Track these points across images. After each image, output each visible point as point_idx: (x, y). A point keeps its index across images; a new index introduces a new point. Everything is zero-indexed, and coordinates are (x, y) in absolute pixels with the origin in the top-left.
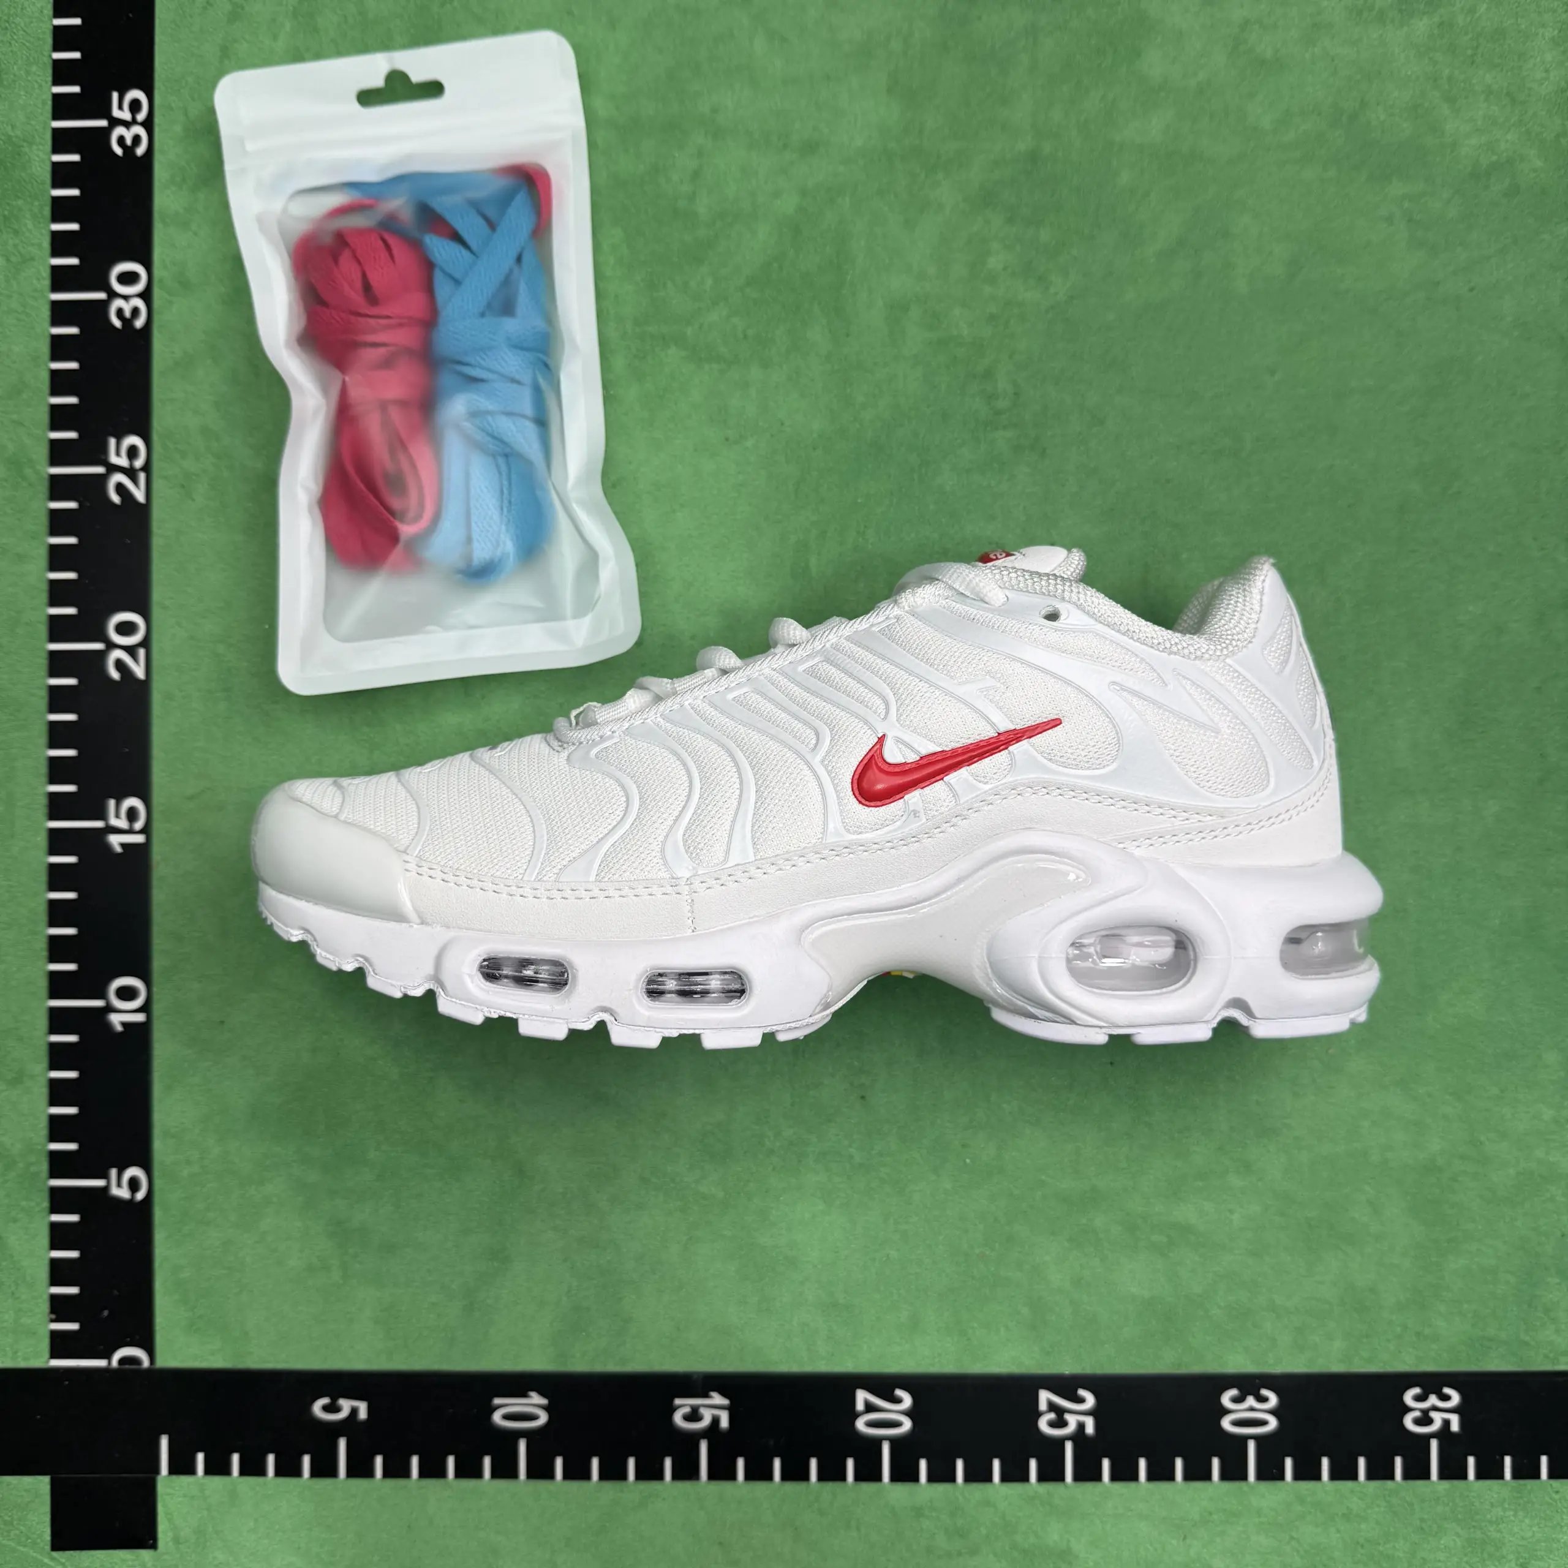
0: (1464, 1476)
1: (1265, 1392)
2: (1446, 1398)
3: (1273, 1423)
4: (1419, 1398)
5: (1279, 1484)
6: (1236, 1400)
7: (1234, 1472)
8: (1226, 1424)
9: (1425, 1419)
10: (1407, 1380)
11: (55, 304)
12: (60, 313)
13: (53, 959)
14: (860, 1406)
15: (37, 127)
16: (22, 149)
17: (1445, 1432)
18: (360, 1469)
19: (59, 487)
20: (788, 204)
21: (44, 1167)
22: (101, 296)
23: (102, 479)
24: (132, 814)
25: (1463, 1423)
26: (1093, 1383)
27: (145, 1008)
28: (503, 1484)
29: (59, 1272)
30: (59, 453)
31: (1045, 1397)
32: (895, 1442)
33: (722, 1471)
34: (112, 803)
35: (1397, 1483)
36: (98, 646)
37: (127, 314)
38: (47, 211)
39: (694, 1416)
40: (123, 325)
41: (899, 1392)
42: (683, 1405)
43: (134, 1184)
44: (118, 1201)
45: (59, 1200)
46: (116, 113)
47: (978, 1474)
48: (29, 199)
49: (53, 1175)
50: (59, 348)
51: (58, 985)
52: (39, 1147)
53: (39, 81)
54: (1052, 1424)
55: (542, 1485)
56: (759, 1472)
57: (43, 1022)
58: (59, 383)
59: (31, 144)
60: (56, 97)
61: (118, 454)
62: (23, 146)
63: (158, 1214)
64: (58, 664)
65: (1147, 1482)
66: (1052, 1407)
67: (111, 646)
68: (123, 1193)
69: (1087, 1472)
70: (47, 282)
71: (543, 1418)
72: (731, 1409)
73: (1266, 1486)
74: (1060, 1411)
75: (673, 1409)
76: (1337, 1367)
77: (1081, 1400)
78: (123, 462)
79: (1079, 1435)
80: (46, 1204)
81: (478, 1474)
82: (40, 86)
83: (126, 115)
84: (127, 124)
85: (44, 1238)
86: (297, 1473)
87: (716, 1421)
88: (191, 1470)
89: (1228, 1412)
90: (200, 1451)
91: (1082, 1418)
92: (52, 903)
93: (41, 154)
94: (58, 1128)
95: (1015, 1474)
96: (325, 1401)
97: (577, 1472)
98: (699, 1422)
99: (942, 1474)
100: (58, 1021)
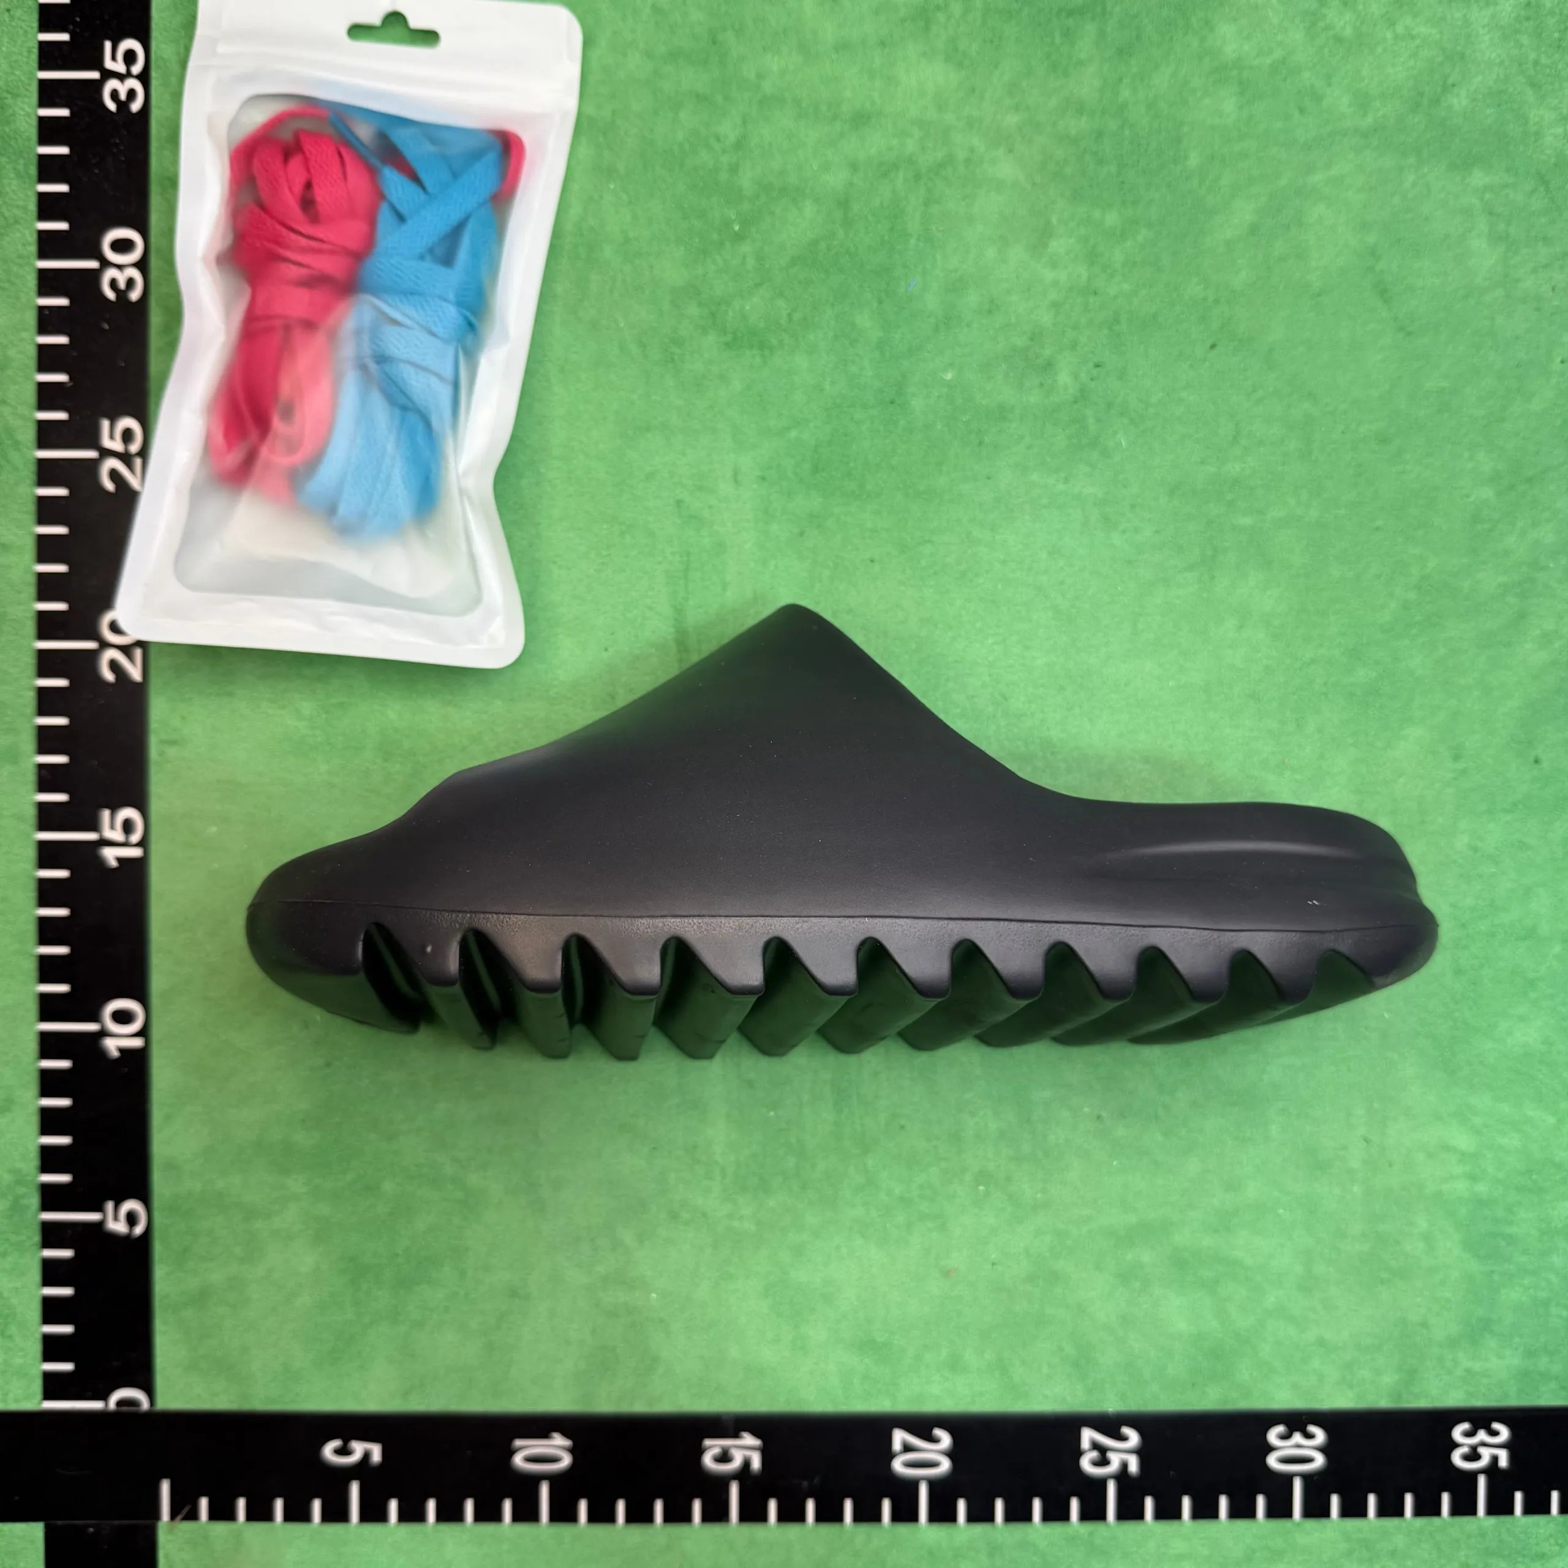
0: (1510, 1511)
1: (1312, 1429)
2: (1495, 1433)
3: (1319, 1460)
4: (1469, 1434)
5: (1324, 1521)
6: (1285, 1437)
7: (1280, 1509)
8: (1272, 1461)
9: (1473, 1455)
10: (1454, 1416)
11: (42, 273)
12: (48, 282)
13: (44, 979)
14: (897, 1446)
15: (23, 78)
16: (6, 101)
17: (1492, 1469)
18: (373, 1513)
19: (47, 472)
20: (836, 180)
21: (35, 1200)
22: (93, 264)
23: (92, 466)
24: (128, 827)
25: (1512, 1458)
26: (1137, 1421)
27: (143, 1033)
28: (524, 1528)
29: (52, 1310)
30: (47, 435)
31: (1088, 1435)
32: (933, 1484)
33: (753, 1513)
34: (106, 814)
35: (1444, 1519)
36: (90, 645)
37: (122, 285)
38: (33, 170)
39: (724, 1457)
40: (118, 297)
41: (938, 1432)
42: (713, 1447)
43: (132, 1219)
44: (114, 1237)
45: (51, 1235)
46: (109, 64)
47: (1018, 1514)
48: (13, 157)
49: (46, 1207)
50: (47, 321)
51: (49, 1008)
52: (29, 1178)
53: (25, 27)
54: (1097, 1463)
55: (564, 1530)
56: (791, 1514)
57: (32, 1046)
58: (47, 358)
59: (15, 96)
60: (42, 45)
61: (112, 437)
62: (6, 98)
63: (158, 1249)
64: (47, 663)
65: (1191, 1521)
66: (1095, 1446)
67: (105, 645)
68: (119, 1227)
69: (1130, 1511)
70: (33, 248)
71: (566, 1461)
72: (765, 1452)
73: (1312, 1524)
74: (1102, 1450)
75: (700, 1451)
76: (1383, 1402)
77: (1123, 1438)
78: (117, 446)
79: (1122, 1476)
80: (37, 1238)
81: (497, 1517)
82: (26, 32)
83: (120, 67)
84: (121, 77)
85: (35, 1273)
86: (306, 1517)
87: (747, 1464)
88: (193, 1516)
89: (1271, 1449)
90: (204, 1495)
91: (1125, 1456)
92: (43, 922)
93: (27, 109)
94: (50, 1159)
95: (1056, 1513)
96: (336, 1443)
97: (601, 1515)
98: (729, 1463)
99: (981, 1514)
100: (50, 1045)
